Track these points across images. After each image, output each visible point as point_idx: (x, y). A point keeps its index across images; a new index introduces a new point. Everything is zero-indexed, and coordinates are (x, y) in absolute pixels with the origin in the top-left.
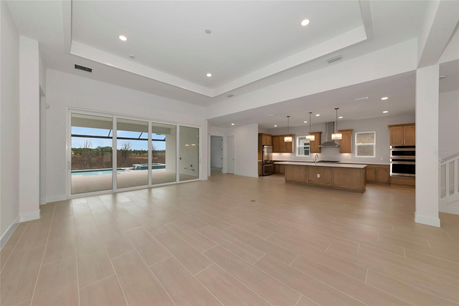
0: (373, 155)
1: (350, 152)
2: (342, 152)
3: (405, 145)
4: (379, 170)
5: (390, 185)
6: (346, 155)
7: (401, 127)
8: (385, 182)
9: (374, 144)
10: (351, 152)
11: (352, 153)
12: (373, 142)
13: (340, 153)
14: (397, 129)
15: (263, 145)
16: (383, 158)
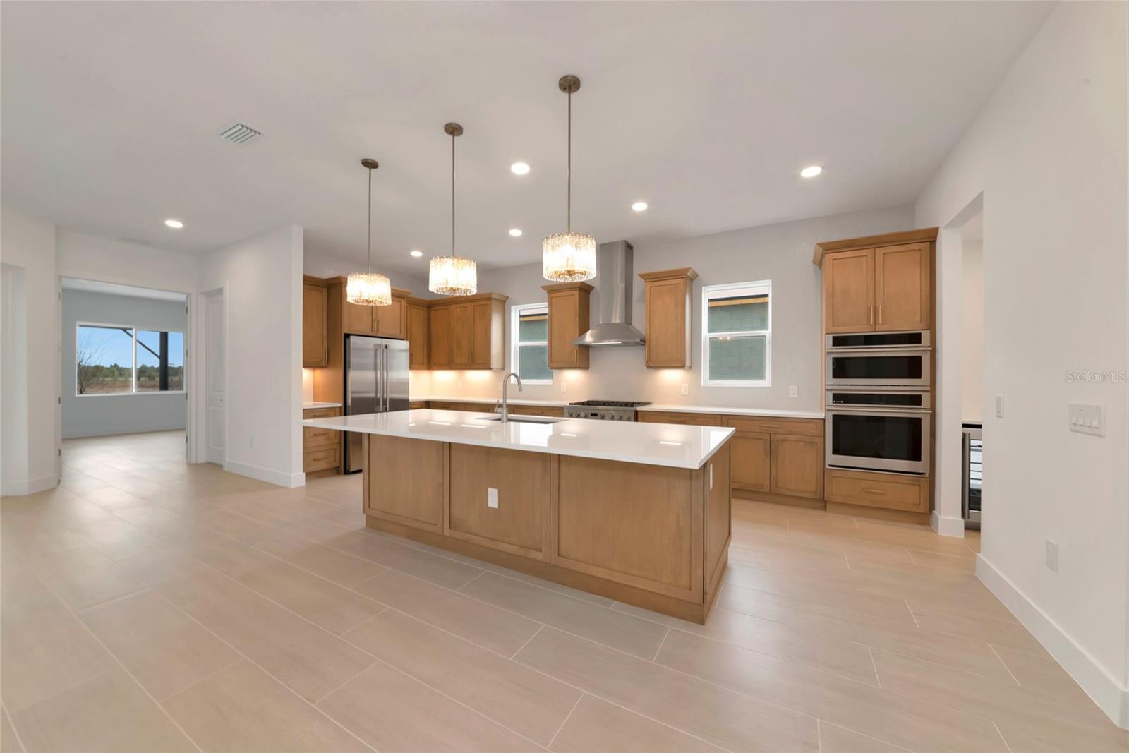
0: (761, 376)
1: (682, 366)
2: (654, 364)
3: (884, 329)
4: (783, 440)
5: (825, 508)
6: (671, 378)
7: (864, 252)
8: (808, 495)
9: (768, 333)
10: (688, 363)
11: (690, 367)
12: (765, 327)
13: (648, 367)
14: (850, 260)
15: (347, 332)
16: (796, 387)
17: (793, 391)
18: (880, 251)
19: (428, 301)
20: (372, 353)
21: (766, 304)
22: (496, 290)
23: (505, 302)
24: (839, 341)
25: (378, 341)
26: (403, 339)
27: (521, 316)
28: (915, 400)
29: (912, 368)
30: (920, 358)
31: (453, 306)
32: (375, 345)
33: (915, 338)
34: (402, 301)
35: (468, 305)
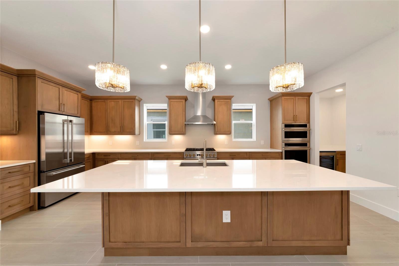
0: (250, 137)
1: (230, 134)
3: (298, 122)
6: (221, 138)
7: (293, 97)
13: (216, 134)
14: (289, 100)
15: (40, 110)
16: (263, 141)
17: (262, 142)
18: (297, 98)
19: (91, 97)
20: (61, 125)
21: (251, 112)
22: (138, 95)
23: (140, 101)
24: (286, 126)
25: (65, 117)
26: (80, 117)
27: (148, 109)
28: (305, 145)
29: (304, 135)
30: (307, 132)
31: (109, 101)
32: (63, 120)
33: (305, 126)
34: (79, 94)
35: (120, 101)
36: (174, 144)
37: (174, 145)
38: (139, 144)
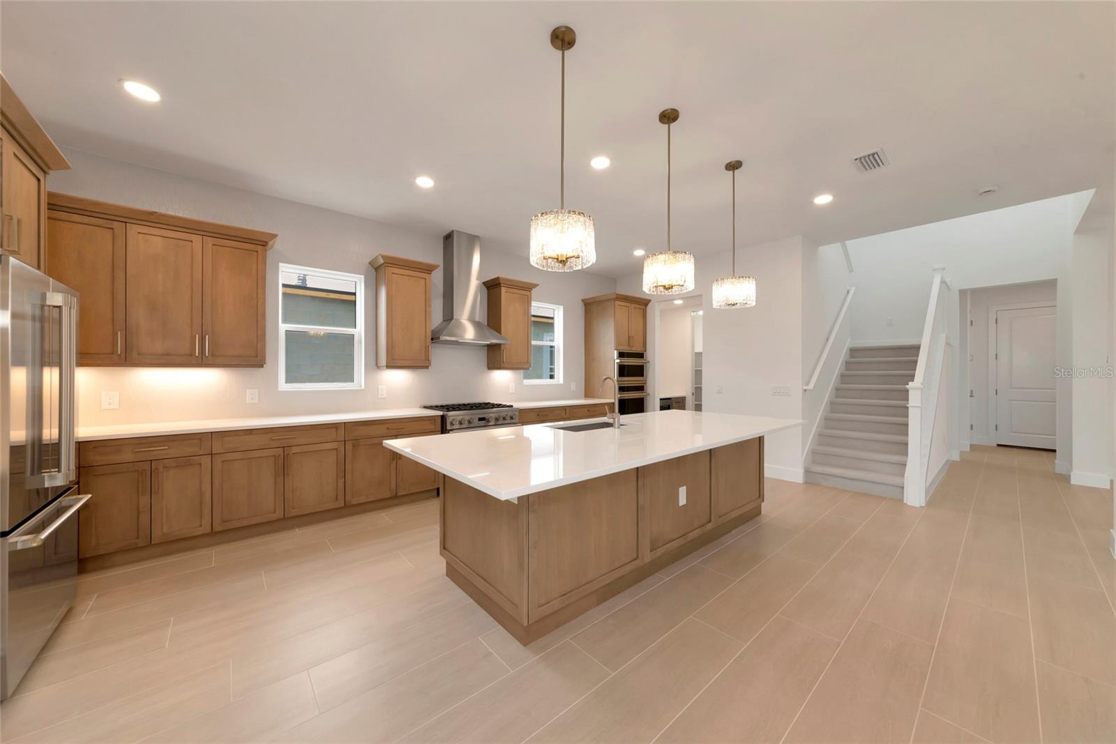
1: (527, 368)
3: (634, 349)
9: (558, 344)
14: (623, 307)
16: (575, 383)
17: (573, 386)
24: (622, 355)
30: (643, 366)
33: (641, 356)
35: (196, 239)
36: (385, 396)
37: (384, 398)
38: (256, 401)
